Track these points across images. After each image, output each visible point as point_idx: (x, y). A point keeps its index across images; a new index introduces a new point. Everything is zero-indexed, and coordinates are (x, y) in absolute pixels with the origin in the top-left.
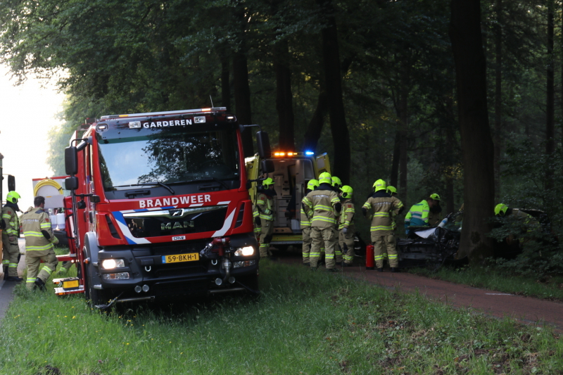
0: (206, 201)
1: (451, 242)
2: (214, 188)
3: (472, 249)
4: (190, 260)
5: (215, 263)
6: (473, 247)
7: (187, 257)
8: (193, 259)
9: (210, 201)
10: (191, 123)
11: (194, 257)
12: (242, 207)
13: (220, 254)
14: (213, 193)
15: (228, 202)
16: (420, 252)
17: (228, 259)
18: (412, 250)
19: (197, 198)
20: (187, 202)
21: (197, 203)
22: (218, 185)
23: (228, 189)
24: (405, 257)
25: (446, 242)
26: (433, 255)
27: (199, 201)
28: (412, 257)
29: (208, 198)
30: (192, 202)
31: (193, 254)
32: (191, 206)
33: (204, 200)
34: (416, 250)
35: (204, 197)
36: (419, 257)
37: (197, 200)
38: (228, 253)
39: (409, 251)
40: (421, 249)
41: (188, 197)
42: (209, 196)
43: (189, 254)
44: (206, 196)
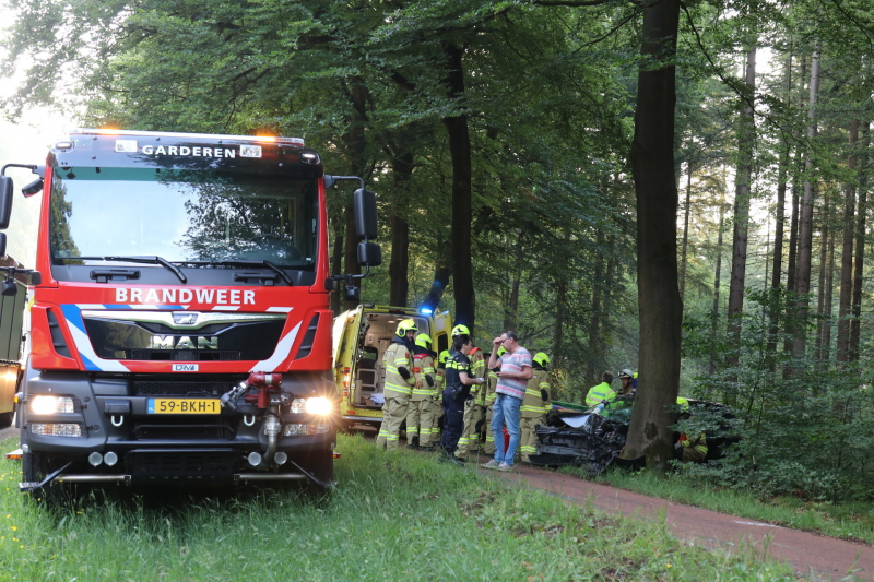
0: (246, 302)
1: (611, 437)
2: (264, 279)
3: (645, 446)
4: (202, 412)
5: (249, 421)
6: (647, 443)
7: (196, 406)
8: (209, 411)
9: (253, 302)
10: (233, 156)
11: (211, 406)
12: (315, 322)
13: (261, 405)
14: (260, 288)
15: (288, 310)
16: (566, 446)
17: (276, 415)
18: (554, 441)
19: (228, 294)
20: (209, 301)
21: (229, 304)
22: (273, 276)
23: (291, 285)
24: (545, 451)
25: (602, 435)
26: (584, 450)
27: (232, 301)
28: (554, 450)
29: (249, 296)
30: (219, 301)
31: (209, 401)
32: (216, 308)
33: (242, 299)
34: (561, 441)
35: (242, 295)
36: (565, 452)
37: (228, 299)
38: (276, 406)
39: (551, 443)
40: (567, 441)
41: (212, 292)
42: (253, 294)
43: (202, 401)
44: (246, 292)
